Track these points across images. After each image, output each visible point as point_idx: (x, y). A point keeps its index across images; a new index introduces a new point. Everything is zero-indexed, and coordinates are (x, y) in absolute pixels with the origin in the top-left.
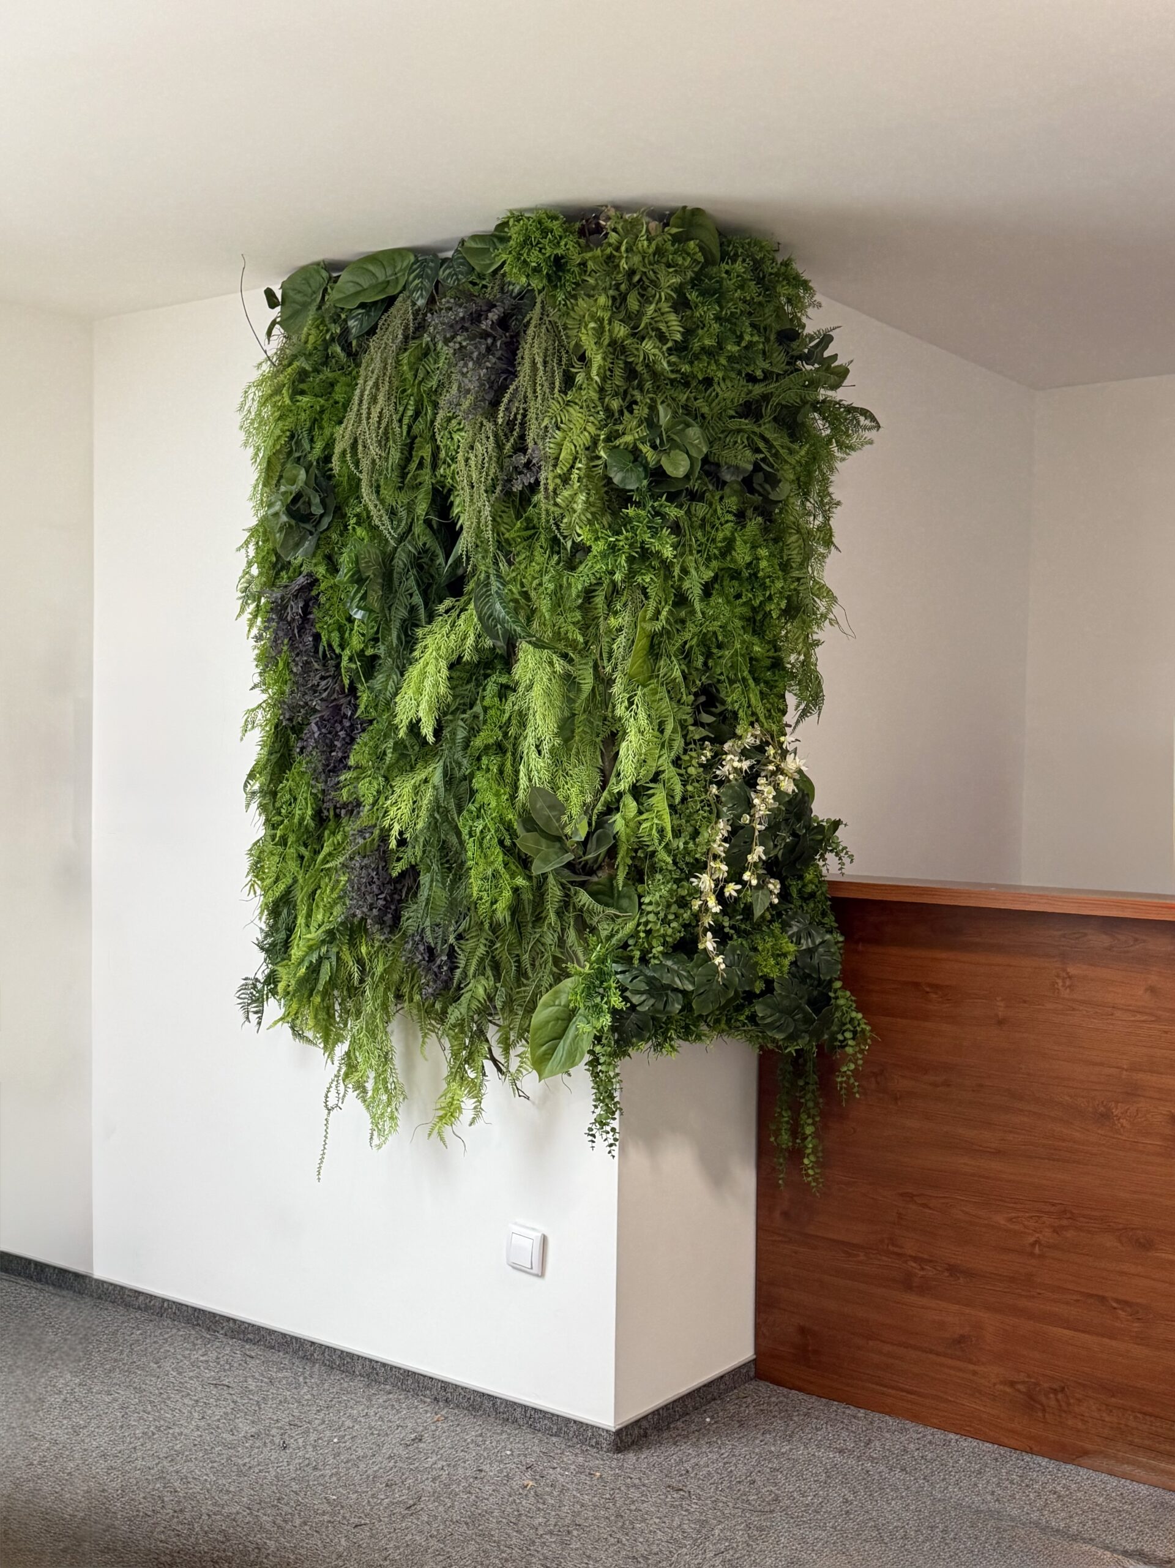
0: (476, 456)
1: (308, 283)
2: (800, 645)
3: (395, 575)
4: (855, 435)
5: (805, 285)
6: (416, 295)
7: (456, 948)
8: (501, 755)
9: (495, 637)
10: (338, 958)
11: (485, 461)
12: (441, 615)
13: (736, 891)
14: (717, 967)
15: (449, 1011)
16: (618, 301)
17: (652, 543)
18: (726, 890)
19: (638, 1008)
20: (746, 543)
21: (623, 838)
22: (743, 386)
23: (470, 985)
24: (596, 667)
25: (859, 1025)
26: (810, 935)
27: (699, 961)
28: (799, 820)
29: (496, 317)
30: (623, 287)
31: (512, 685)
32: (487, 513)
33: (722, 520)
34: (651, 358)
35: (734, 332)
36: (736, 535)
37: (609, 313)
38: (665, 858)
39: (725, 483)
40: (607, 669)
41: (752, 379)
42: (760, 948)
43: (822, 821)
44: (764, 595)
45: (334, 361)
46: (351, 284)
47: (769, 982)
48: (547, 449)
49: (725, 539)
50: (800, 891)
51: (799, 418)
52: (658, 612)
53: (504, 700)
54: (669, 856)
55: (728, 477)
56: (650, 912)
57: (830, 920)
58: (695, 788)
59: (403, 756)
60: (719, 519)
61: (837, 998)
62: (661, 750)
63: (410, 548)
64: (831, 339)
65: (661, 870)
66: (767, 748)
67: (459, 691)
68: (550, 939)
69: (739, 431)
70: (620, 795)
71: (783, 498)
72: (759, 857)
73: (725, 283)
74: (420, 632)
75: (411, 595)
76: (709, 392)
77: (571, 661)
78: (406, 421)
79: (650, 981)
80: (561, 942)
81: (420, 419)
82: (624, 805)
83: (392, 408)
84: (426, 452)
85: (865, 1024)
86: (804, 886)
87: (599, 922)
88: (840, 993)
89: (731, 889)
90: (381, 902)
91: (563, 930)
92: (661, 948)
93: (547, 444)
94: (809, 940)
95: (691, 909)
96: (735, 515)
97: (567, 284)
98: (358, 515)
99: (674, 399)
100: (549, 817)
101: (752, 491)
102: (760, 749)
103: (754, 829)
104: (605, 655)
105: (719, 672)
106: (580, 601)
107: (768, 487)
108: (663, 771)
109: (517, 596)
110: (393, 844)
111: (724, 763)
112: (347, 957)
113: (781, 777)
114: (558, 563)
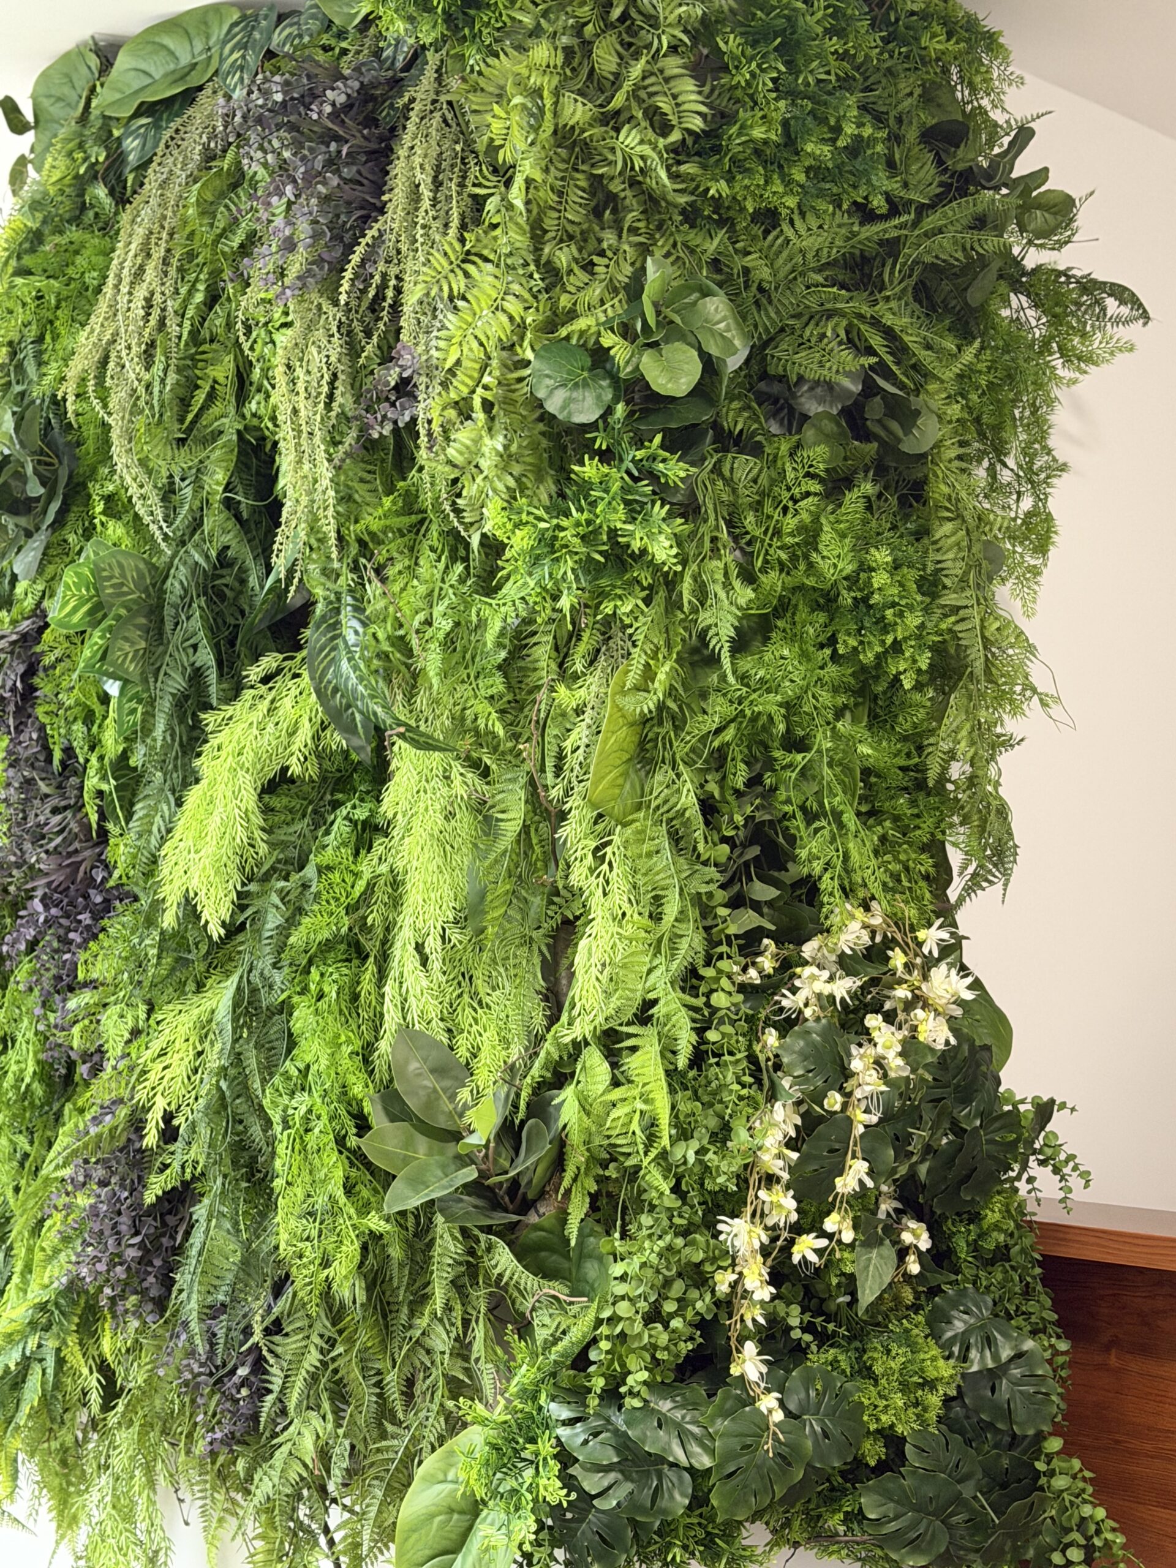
0: (308, 372)
1: (71, 81)
2: (963, 744)
3: (168, 611)
4: (1099, 335)
5: (991, 41)
6: (232, 80)
7: (265, 1352)
8: (356, 962)
9: (349, 729)
10: (60, 1362)
11: (324, 382)
12: (252, 687)
13: (817, 1251)
14: (765, 1418)
15: (256, 1477)
16: (578, 56)
17: (632, 534)
18: (795, 1249)
19: (595, 1502)
20: (843, 536)
21: (575, 1138)
22: (839, 226)
23: (292, 1429)
24: (532, 783)
25: (1098, 1532)
26: (989, 1341)
27: (728, 1405)
28: (966, 1101)
29: (343, 98)
30: (589, 30)
31: (380, 821)
32: (326, 482)
33: (796, 491)
34: (638, 163)
35: (822, 121)
36: (823, 520)
37: (555, 80)
38: (658, 1183)
39: (805, 417)
40: (554, 793)
41: (865, 213)
42: (878, 1369)
43: (1023, 1101)
44: (883, 642)
45: (91, 214)
46: (133, 73)
47: (893, 1441)
48: (433, 352)
49: (801, 529)
50: (975, 1247)
51: (974, 297)
52: (649, 674)
53: (363, 852)
54: (665, 1178)
55: (812, 407)
56: (623, 1298)
57: (1042, 1308)
58: (724, 1035)
59: (182, 962)
60: (789, 489)
61: (1051, 1474)
62: (655, 955)
63: (197, 557)
64: (1031, 133)
65: (652, 1208)
66: (890, 953)
67: (280, 835)
68: (441, 1341)
69: (830, 314)
70: (578, 1047)
71: (925, 448)
72: (861, 1182)
73: (801, 19)
74: (209, 719)
75: (195, 647)
76: (770, 238)
77: (485, 773)
78: (190, 313)
79: (625, 1446)
80: (462, 1350)
81: (217, 307)
82: (584, 1068)
83: (168, 290)
84: (223, 370)
85: (1114, 1530)
86: (982, 1235)
87: (533, 1309)
88: (1056, 1463)
89: (806, 1248)
90: (132, 1253)
91: (466, 1323)
92: (644, 1375)
93: (434, 343)
94: (988, 1353)
95: (713, 1292)
96: (822, 481)
97: (485, 31)
98: (109, 499)
99: (692, 252)
100: (435, 1090)
101: (865, 436)
102: (876, 954)
103: (849, 1122)
104: (550, 763)
105: (783, 798)
106: (503, 654)
107: (895, 426)
108: (654, 1002)
109: (386, 647)
110: (151, 1139)
111: (797, 983)
112: (75, 1357)
113: (919, 1013)
114: (462, 581)
